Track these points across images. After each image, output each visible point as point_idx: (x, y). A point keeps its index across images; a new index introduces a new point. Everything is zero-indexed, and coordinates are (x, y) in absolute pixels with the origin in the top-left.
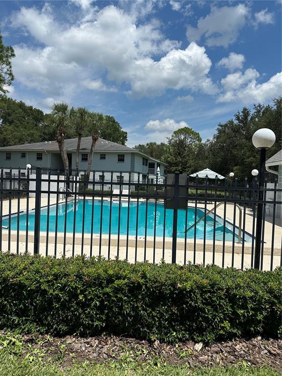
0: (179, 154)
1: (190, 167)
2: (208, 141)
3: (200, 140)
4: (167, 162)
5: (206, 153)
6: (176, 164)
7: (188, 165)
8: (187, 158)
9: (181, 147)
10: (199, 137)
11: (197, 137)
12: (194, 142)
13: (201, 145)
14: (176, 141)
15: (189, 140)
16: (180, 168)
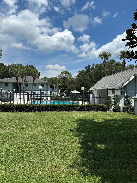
0: (63, 82)
1: (68, 88)
2: (75, 77)
3: (72, 76)
4: (59, 86)
5: (75, 82)
6: (62, 87)
7: (67, 87)
8: (67, 84)
9: (64, 79)
10: (71, 75)
11: (70, 75)
12: (69, 77)
13: (72, 79)
14: (62, 77)
15: (67, 76)
16: (64, 88)
